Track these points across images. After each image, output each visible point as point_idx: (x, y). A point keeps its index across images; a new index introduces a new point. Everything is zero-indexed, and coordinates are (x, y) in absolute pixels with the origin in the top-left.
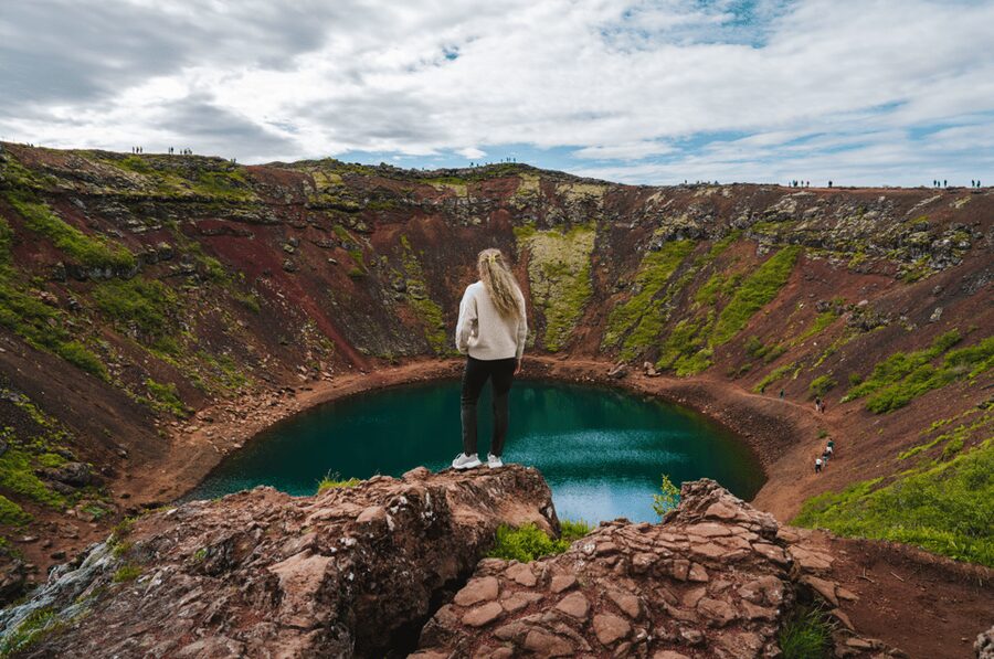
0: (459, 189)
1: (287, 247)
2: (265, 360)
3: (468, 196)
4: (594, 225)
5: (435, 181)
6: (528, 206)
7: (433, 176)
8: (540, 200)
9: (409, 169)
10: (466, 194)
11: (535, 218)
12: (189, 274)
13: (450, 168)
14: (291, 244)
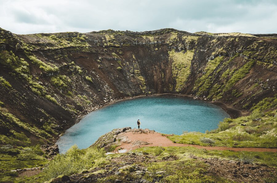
0: (151, 38)
1: (99, 61)
2: (95, 96)
3: (154, 41)
4: (193, 50)
5: (143, 36)
6: (173, 44)
7: (143, 34)
8: (177, 42)
9: (135, 32)
10: (153, 40)
11: (175, 48)
12: (72, 72)
13: (149, 31)
14: (100, 60)
